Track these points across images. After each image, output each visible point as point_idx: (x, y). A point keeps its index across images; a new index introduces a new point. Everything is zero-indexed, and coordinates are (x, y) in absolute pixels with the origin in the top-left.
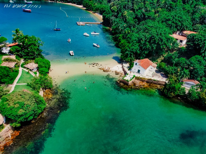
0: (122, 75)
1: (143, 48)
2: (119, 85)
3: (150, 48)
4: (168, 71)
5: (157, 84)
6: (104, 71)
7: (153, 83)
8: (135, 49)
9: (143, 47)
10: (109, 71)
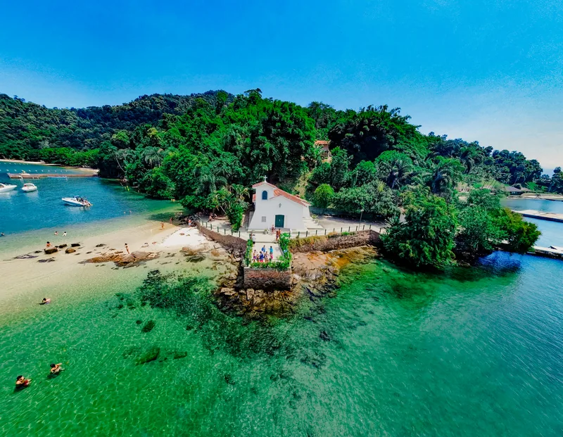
0: (221, 257)
1: (252, 156)
2: (248, 310)
3: (275, 152)
4: (354, 199)
5: (351, 245)
6: (123, 264)
7: (342, 244)
8: (228, 165)
9: (250, 152)
10: (151, 259)
